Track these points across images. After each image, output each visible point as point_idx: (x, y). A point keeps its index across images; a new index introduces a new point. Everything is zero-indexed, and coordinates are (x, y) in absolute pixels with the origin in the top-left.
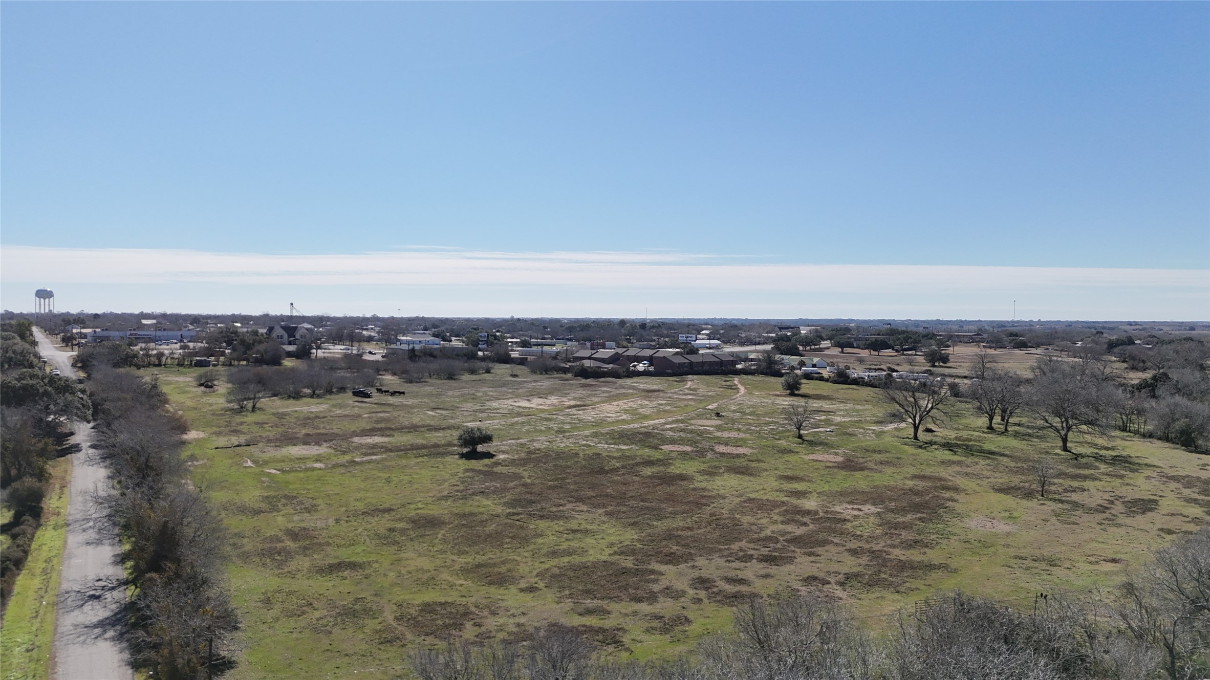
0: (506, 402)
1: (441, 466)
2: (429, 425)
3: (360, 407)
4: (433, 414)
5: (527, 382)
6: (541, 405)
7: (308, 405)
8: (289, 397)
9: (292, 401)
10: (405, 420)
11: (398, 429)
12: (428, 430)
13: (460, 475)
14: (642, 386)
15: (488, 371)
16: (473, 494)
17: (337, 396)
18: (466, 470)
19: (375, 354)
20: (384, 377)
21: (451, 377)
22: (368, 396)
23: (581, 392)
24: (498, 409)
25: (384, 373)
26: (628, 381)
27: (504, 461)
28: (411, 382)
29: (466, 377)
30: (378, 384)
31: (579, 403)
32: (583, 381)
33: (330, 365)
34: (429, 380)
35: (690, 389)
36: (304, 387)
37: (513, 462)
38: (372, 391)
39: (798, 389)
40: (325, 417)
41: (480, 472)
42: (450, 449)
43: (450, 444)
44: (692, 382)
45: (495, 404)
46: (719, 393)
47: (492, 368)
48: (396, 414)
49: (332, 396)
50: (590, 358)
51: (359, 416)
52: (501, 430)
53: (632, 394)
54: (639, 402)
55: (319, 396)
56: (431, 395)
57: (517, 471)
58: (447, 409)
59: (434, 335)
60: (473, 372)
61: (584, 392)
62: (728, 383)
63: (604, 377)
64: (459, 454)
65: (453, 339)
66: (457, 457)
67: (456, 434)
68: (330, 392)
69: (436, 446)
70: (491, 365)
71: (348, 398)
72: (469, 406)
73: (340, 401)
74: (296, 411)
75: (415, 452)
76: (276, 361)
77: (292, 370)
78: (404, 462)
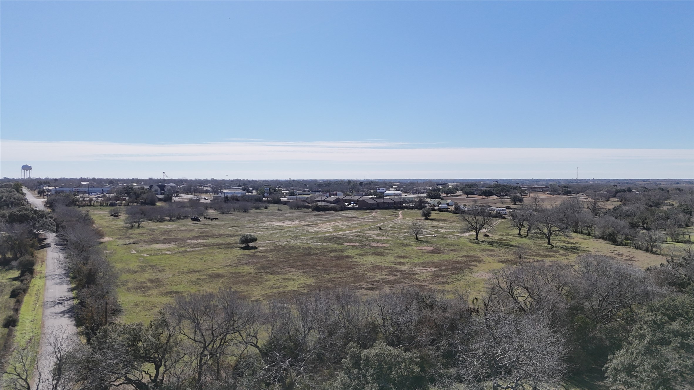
0: (271, 223)
1: (230, 253)
2: (228, 234)
3: (194, 226)
4: (231, 229)
5: (285, 213)
6: (289, 224)
7: (166, 225)
8: (158, 221)
9: (159, 223)
10: (216, 231)
11: (211, 236)
12: (227, 236)
13: (238, 256)
14: (347, 215)
15: (266, 208)
16: (242, 264)
17: (183, 221)
18: (242, 255)
19: (207, 199)
20: (209, 211)
21: (245, 211)
22: (199, 220)
24: (266, 227)
25: (210, 209)
26: (341, 213)
27: (262, 250)
28: (223, 213)
29: (254, 211)
30: (205, 215)
31: (309, 224)
32: (317, 213)
33: (181, 204)
34: (234, 213)
35: (372, 216)
36: (166, 216)
37: (266, 251)
38: (202, 218)
39: (429, 216)
40: (174, 231)
41: (248, 255)
42: (236, 245)
43: (236, 243)
44: (375, 213)
45: (265, 224)
46: (387, 218)
47: (269, 206)
48: (212, 229)
49: (181, 221)
50: (324, 201)
51: (193, 230)
53: (340, 219)
54: (342, 223)
55: (173, 221)
56: (233, 220)
57: (267, 255)
58: (239, 227)
59: (243, 190)
60: (258, 208)
61: (314, 218)
62: (394, 213)
63: (328, 211)
64: (240, 247)
65: (253, 191)
66: (238, 249)
67: (240, 238)
68: (179, 218)
69: (229, 244)
70: (268, 204)
71: (189, 222)
72: (251, 225)
73: (184, 223)
74: (160, 228)
75: (217, 246)
76: (153, 203)
77: (160, 207)
78: (211, 251)
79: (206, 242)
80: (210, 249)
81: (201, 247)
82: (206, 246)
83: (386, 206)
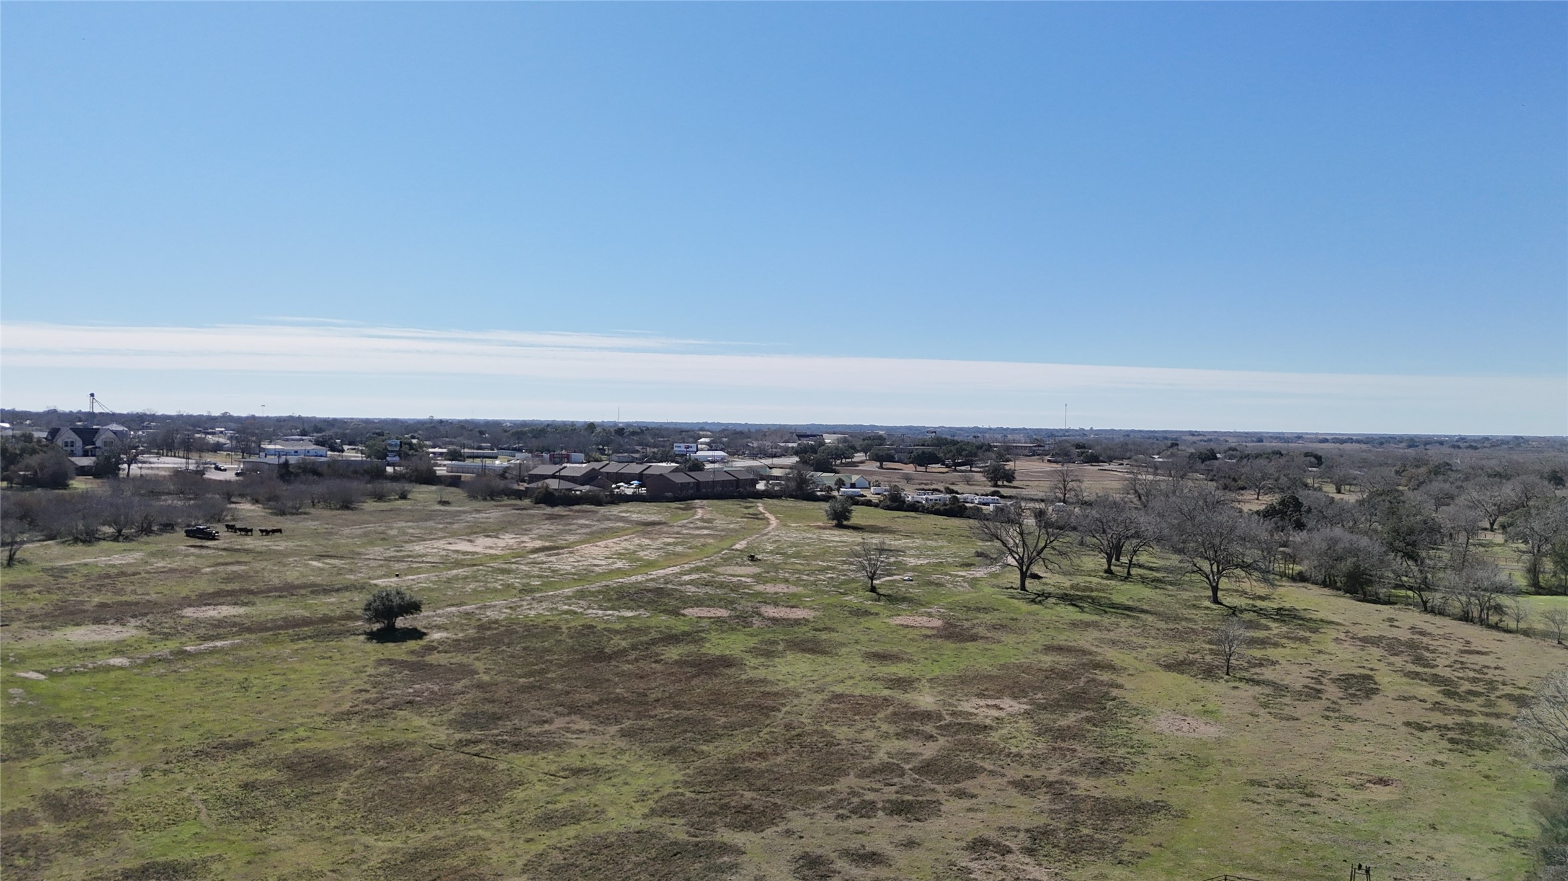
0: (436, 544)
1: (337, 656)
2: (314, 585)
3: (198, 556)
4: (320, 565)
5: (464, 512)
6: (491, 548)
7: (108, 553)
8: (76, 540)
9: (80, 547)
10: (274, 575)
11: (262, 592)
12: (312, 592)
13: (370, 671)
14: (635, 517)
15: (403, 496)
16: (395, 706)
17: (159, 538)
18: (380, 663)
19: (225, 470)
20: (238, 506)
21: (346, 505)
22: (212, 537)
23: (547, 527)
24: (425, 555)
25: (239, 500)
26: (615, 510)
27: (441, 642)
28: (283, 513)
29: (370, 505)
30: (228, 518)
31: (547, 544)
32: (549, 510)
33: (151, 487)
34: (312, 511)
35: (702, 520)
36: (104, 525)
37: (456, 646)
38: (219, 529)
39: (847, 519)
40: (134, 574)
41: (403, 664)
42: (351, 624)
43: (350, 617)
44: (703, 510)
45: (418, 548)
46: (743, 525)
47: (410, 492)
48: (258, 566)
49: (152, 538)
50: (553, 476)
51: (195, 571)
52: (432, 590)
53: (623, 529)
54: (636, 541)
55: (127, 539)
56: (315, 534)
57: (465, 660)
58: (342, 558)
59: (317, 443)
60: (380, 497)
61: (552, 527)
62: (751, 511)
63: (578, 504)
64: (365, 633)
65: (346, 447)
66: (362, 638)
67: (359, 601)
68: (146, 530)
69: (326, 620)
70: (407, 486)
71: (178, 541)
72: (377, 551)
73: (163, 546)
74: (86, 565)
75: (291, 631)
76: (58, 480)
77: (85, 496)
78: (273, 650)
79: (247, 616)
80: (265, 641)
81: (234, 635)
82: (249, 630)
83: (719, 489)
